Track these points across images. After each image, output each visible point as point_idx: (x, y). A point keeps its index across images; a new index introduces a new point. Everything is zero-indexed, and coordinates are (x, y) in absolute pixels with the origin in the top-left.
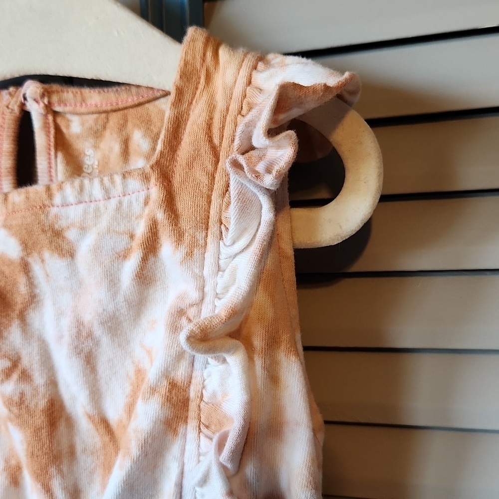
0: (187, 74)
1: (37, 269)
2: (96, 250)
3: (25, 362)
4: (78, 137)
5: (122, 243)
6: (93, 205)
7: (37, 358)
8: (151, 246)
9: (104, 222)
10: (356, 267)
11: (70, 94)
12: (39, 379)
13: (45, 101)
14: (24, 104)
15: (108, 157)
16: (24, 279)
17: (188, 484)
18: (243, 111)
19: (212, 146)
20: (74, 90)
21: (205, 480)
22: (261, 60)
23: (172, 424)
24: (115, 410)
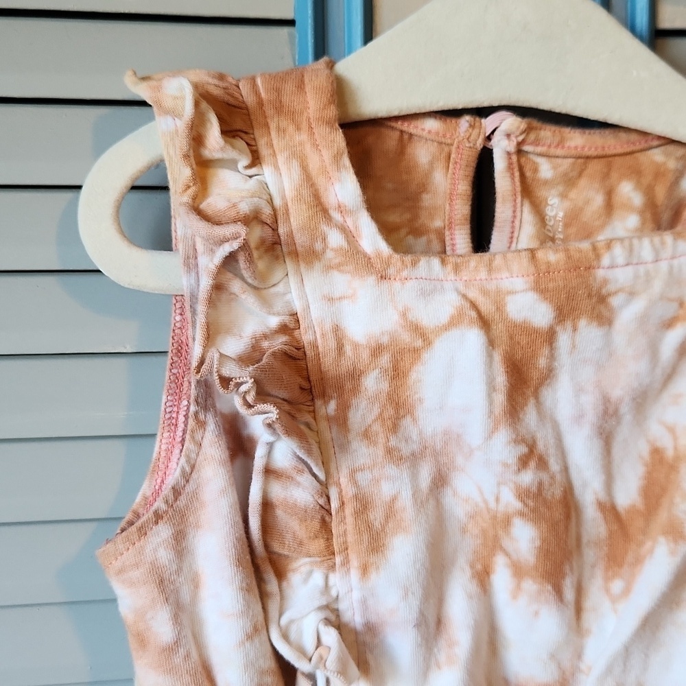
1: (564, 339)
3: (541, 445)
7: (551, 441)
9: (657, 286)
13: (520, 138)
14: (489, 138)
15: (581, 210)
16: (546, 351)
20: (552, 128)
24: (625, 494)
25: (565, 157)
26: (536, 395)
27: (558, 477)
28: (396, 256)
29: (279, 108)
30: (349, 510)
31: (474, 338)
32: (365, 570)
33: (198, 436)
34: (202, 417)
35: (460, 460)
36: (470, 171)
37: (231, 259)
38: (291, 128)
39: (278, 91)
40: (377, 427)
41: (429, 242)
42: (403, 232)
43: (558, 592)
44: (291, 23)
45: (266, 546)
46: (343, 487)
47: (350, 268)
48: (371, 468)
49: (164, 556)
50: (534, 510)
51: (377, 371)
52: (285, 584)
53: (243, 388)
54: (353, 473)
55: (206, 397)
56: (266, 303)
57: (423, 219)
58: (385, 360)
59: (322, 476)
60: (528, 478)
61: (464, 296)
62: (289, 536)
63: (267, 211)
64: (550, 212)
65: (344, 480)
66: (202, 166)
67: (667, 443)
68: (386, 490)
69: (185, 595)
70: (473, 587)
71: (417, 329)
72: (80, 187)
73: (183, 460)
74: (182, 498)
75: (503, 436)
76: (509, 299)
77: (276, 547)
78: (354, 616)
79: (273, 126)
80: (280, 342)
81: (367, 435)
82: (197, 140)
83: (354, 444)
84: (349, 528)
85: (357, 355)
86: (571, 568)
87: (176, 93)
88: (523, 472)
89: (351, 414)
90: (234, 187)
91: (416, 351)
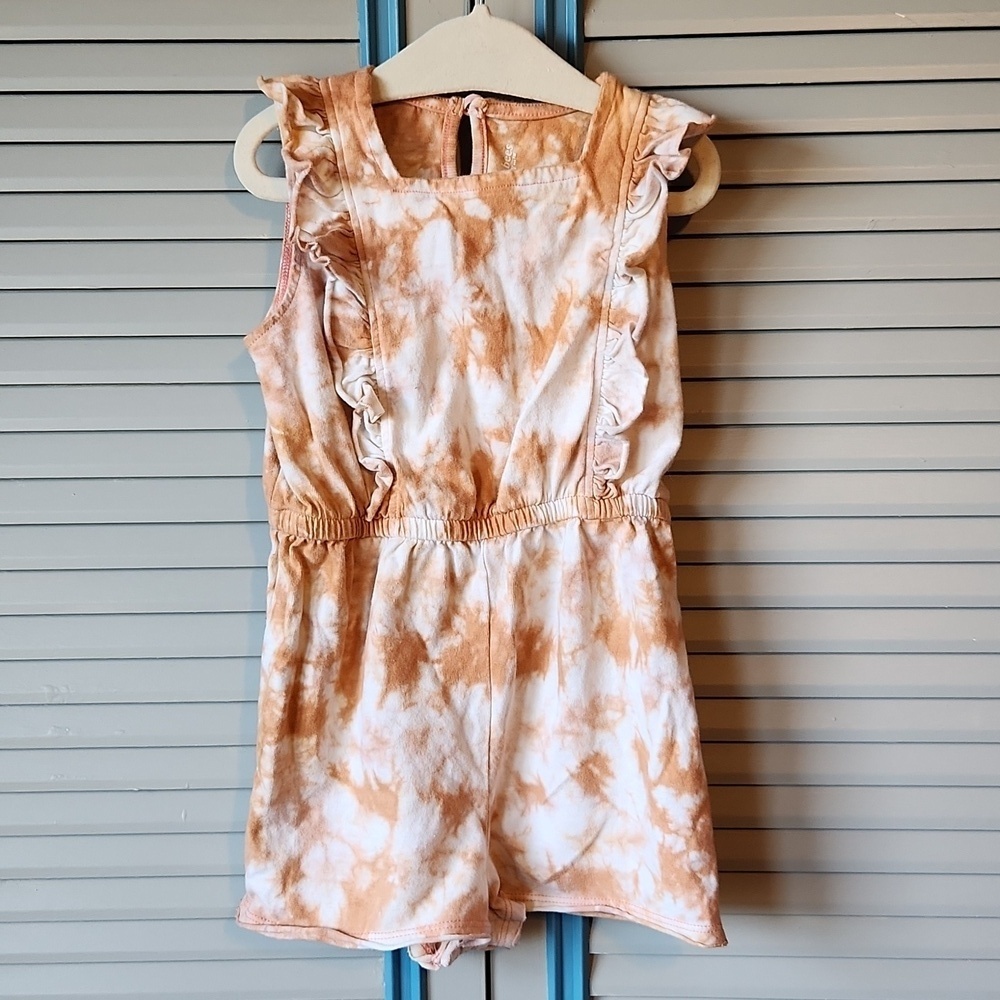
0: (605, 103)
1: (499, 226)
2: (544, 215)
3: (487, 289)
4: (503, 136)
5: (562, 210)
6: (543, 185)
7: (494, 286)
8: (581, 212)
9: (552, 196)
10: (684, 232)
11: (502, 106)
12: (496, 300)
13: (484, 110)
14: (466, 110)
15: (526, 152)
16: (489, 233)
17: (599, 360)
18: (643, 131)
19: (621, 151)
20: (505, 103)
21: (618, 352)
22: (651, 99)
23: (592, 323)
24: (543, 320)
25: (515, 120)
26: (484, 258)
27: (498, 307)
28: (402, 179)
29: (339, 96)
30: (380, 322)
31: (445, 225)
32: (389, 356)
33: (296, 279)
34: (298, 268)
35: (444, 298)
36: (455, 130)
37: (306, 180)
38: (346, 107)
39: (339, 87)
40: (395, 277)
41: (432, 172)
42: (419, 165)
43: (500, 372)
44: (358, 41)
45: (335, 341)
46: (376, 310)
47: (377, 185)
48: (392, 300)
49: (278, 341)
50: (482, 325)
51: (395, 245)
52: (346, 364)
53: (313, 248)
54: (382, 302)
55: (301, 259)
56: (330, 205)
57: (429, 159)
58: (399, 238)
59: (364, 303)
60: (478, 305)
61: (441, 202)
62: (348, 337)
63: (330, 154)
64: (507, 153)
65: (377, 306)
66: (296, 130)
67: (567, 290)
68: (401, 312)
69: (290, 364)
70: (455, 372)
71: (413, 220)
72: (234, 142)
73: (287, 291)
74: (288, 311)
75: (463, 281)
76: (465, 203)
77: (341, 343)
78: (384, 383)
79: (336, 106)
80: (338, 226)
81: (389, 281)
82: (291, 115)
83: (382, 286)
84: (380, 333)
85: (383, 236)
86: (508, 360)
87: (279, 91)
88: (475, 302)
89: (380, 269)
90: (313, 141)
91: (415, 233)
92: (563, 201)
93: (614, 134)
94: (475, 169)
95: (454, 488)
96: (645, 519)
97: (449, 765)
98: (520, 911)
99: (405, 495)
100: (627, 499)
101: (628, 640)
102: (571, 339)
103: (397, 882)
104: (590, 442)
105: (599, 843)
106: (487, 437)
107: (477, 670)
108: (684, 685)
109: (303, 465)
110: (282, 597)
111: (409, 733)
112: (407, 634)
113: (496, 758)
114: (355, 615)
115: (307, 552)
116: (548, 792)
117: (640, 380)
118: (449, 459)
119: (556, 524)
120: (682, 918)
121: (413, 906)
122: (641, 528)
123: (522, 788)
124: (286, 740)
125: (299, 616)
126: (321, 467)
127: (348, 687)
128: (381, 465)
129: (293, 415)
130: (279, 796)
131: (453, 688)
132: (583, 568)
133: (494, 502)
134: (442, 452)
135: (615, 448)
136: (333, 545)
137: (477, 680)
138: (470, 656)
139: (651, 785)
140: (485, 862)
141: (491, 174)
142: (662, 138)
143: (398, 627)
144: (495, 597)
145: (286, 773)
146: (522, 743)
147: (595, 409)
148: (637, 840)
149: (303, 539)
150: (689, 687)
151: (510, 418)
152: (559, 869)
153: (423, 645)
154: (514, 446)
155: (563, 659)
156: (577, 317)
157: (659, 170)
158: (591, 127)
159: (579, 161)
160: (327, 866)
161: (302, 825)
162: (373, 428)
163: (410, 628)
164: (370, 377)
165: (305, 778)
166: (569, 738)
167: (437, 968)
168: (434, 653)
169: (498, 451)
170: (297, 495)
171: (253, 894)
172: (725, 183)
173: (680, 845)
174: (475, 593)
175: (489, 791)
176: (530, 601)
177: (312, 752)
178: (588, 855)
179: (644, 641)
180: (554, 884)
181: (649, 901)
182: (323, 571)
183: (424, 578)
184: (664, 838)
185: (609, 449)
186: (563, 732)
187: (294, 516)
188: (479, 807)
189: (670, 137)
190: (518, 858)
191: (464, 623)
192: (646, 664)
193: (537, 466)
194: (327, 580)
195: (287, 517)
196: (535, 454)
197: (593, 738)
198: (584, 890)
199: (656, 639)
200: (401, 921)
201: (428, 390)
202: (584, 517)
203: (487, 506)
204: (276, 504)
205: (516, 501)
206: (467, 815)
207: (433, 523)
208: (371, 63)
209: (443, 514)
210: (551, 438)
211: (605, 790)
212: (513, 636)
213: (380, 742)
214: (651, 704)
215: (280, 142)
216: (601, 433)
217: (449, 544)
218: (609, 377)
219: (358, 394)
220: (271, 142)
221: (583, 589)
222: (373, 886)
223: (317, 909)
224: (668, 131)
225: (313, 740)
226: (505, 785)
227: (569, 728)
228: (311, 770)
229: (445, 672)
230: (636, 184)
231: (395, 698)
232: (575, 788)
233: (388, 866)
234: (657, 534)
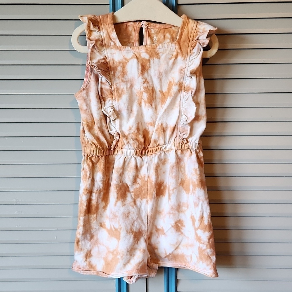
0: (184, 24)
1: (151, 61)
2: (165, 58)
3: (148, 80)
4: (153, 34)
5: (171, 56)
6: (165, 49)
7: (150, 79)
8: (176, 57)
9: (168, 52)
11: (153, 24)
12: (150, 83)
13: (147, 26)
14: (142, 26)
15: (160, 38)
16: (148, 63)
17: (181, 102)
18: (196, 32)
19: (189, 39)
20: (154, 24)
21: (187, 99)
22: (198, 22)
23: (179, 91)
24: (165, 90)
25: (156, 29)
26: (147, 71)
27: (151, 85)
28: (122, 46)
29: (103, 21)
30: (115, 90)
31: (135, 60)
32: (118, 100)
33: (90, 77)
34: (91, 73)
35: (135, 83)
36: (138, 32)
37: (93, 47)
38: (105, 25)
39: (103, 18)
40: (120, 76)
41: (131, 45)
42: (127, 43)
43: (151, 105)
44: (109, 5)
45: (102, 96)
46: (114, 86)
47: (115, 48)
48: (119, 83)
49: (85, 96)
50: (146, 91)
51: (120, 67)
52: (105, 102)
53: (95, 67)
54: (116, 84)
55: (92, 70)
56: (101, 54)
57: (130, 40)
58: (121, 64)
59: (111, 84)
60: (145, 85)
61: (134, 54)
62: (106, 94)
63: (101, 39)
64: (154, 39)
66: (90, 31)
67: (172, 80)
68: (122, 87)
69: (88, 102)
70: (138, 105)
71: (126, 59)
72: (71, 35)
73: (88, 80)
74: (88, 86)
75: (141, 77)
76: (142, 54)
77: (104, 96)
78: (117, 109)
79: (102, 24)
80: (103, 61)
81: (118, 77)
82: (89, 27)
83: (116, 79)
84: (116, 93)
85: (116, 64)
86: (154, 102)
87: (85, 19)
88: (144, 84)
89: (116, 74)
90: (95, 35)
91: (126, 63)
92: (171, 53)
93: (187, 33)
94: (144, 43)
95: (138, 140)
96: (195, 150)
97: (136, 223)
98: (156, 266)
99: (123, 142)
100: (189, 144)
101: (189, 186)
102: (173, 95)
103: (120, 258)
104: (179, 126)
105: (180, 246)
106: (147, 125)
107: (144, 195)
108: (206, 199)
109: (92, 133)
110: (86, 172)
111: (124, 213)
112: (123, 184)
113: (150, 221)
114: (107, 178)
115: (93, 159)
116: (165, 231)
117: (194, 108)
118: (136, 131)
119: (168, 151)
120: (205, 269)
121: (125, 265)
122: (194, 152)
123: (157, 230)
124: (87, 215)
125: (91, 178)
126: (97, 133)
127: (105, 200)
128: (116, 133)
129: (89, 118)
130: (85, 232)
131: (137, 200)
132: (176, 164)
133: (149, 144)
134: (134, 129)
135: (186, 128)
136: (101, 157)
137: (144, 198)
138: (142, 191)
139: (196, 229)
140: (146, 252)
141: (149, 45)
142: (201, 34)
143: (121, 182)
144: (150, 173)
145: (87, 225)
146: (157, 216)
147: (180, 116)
148: (192, 245)
149: (92, 155)
150: (208, 200)
151: (154, 119)
152: (168, 254)
153: (128, 187)
154: (156, 128)
155: (170, 192)
156: (175, 89)
157: (200, 44)
158: (180, 31)
159: (176, 41)
160: (99, 253)
161: (92, 241)
162: (113, 122)
163: (124, 182)
164: (112, 107)
165: (92, 227)
166: (172, 215)
167: (132, 283)
168: (131, 190)
169: (151, 129)
170: (90, 142)
171: (77, 261)
172: (220, 48)
173: (204, 247)
174: (143, 172)
175: (148, 231)
176: (160, 174)
177: (95, 219)
178: (177, 250)
179: (194, 186)
180: (167, 258)
181: (195, 264)
182: (98, 165)
183: (129, 167)
184: (200, 245)
185: (184, 129)
186: (170, 213)
187: (89, 148)
188: (144, 235)
189: (204, 34)
190: (156, 251)
191: (140, 181)
192: (195, 193)
193: (163, 134)
194: (99, 168)
195: (87, 149)
196: (162, 130)
197: (179, 215)
198: (176, 260)
199: (198, 186)
200: (121, 269)
201: (130, 111)
202: (177, 149)
203: (147, 146)
204: (84, 145)
205: (156, 144)
206: (141, 238)
207: (131, 151)
208: (113, 11)
209: (134, 148)
210: (167, 125)
211: (182, 231)
212: (155, 185)
213: (115, 216)
214: (196, 205)
215: (85, 35)
216: (182, 124)
217: (136, 157)
218: (184, 107)
219: (109, 112)
220: (83, 35)
221: (176, 171)
222: (113, 259)
223: (96, 266)
224: (203, 32)
225: (95, 215)
226: (152, 229)
227: (171, 212)
228: (94, 224)
229: (135, 195)
230: (193, 48)
231: (120, 203)
232: (173, 230)
233: (117, 253)
234: (198, 154)
